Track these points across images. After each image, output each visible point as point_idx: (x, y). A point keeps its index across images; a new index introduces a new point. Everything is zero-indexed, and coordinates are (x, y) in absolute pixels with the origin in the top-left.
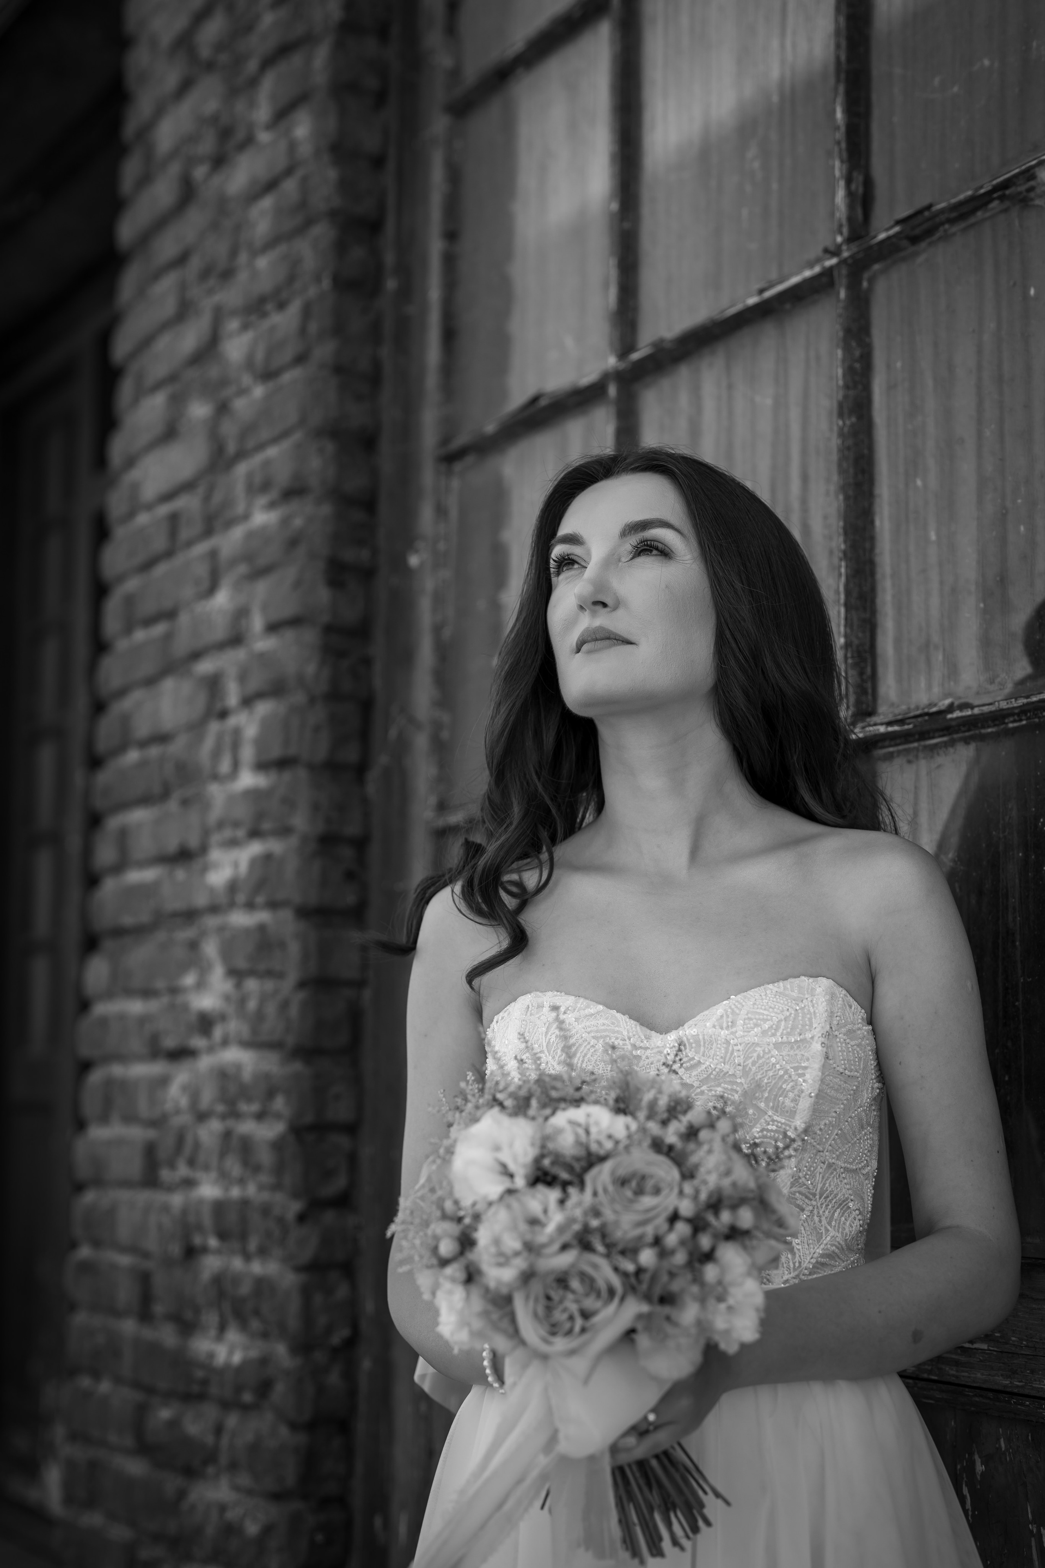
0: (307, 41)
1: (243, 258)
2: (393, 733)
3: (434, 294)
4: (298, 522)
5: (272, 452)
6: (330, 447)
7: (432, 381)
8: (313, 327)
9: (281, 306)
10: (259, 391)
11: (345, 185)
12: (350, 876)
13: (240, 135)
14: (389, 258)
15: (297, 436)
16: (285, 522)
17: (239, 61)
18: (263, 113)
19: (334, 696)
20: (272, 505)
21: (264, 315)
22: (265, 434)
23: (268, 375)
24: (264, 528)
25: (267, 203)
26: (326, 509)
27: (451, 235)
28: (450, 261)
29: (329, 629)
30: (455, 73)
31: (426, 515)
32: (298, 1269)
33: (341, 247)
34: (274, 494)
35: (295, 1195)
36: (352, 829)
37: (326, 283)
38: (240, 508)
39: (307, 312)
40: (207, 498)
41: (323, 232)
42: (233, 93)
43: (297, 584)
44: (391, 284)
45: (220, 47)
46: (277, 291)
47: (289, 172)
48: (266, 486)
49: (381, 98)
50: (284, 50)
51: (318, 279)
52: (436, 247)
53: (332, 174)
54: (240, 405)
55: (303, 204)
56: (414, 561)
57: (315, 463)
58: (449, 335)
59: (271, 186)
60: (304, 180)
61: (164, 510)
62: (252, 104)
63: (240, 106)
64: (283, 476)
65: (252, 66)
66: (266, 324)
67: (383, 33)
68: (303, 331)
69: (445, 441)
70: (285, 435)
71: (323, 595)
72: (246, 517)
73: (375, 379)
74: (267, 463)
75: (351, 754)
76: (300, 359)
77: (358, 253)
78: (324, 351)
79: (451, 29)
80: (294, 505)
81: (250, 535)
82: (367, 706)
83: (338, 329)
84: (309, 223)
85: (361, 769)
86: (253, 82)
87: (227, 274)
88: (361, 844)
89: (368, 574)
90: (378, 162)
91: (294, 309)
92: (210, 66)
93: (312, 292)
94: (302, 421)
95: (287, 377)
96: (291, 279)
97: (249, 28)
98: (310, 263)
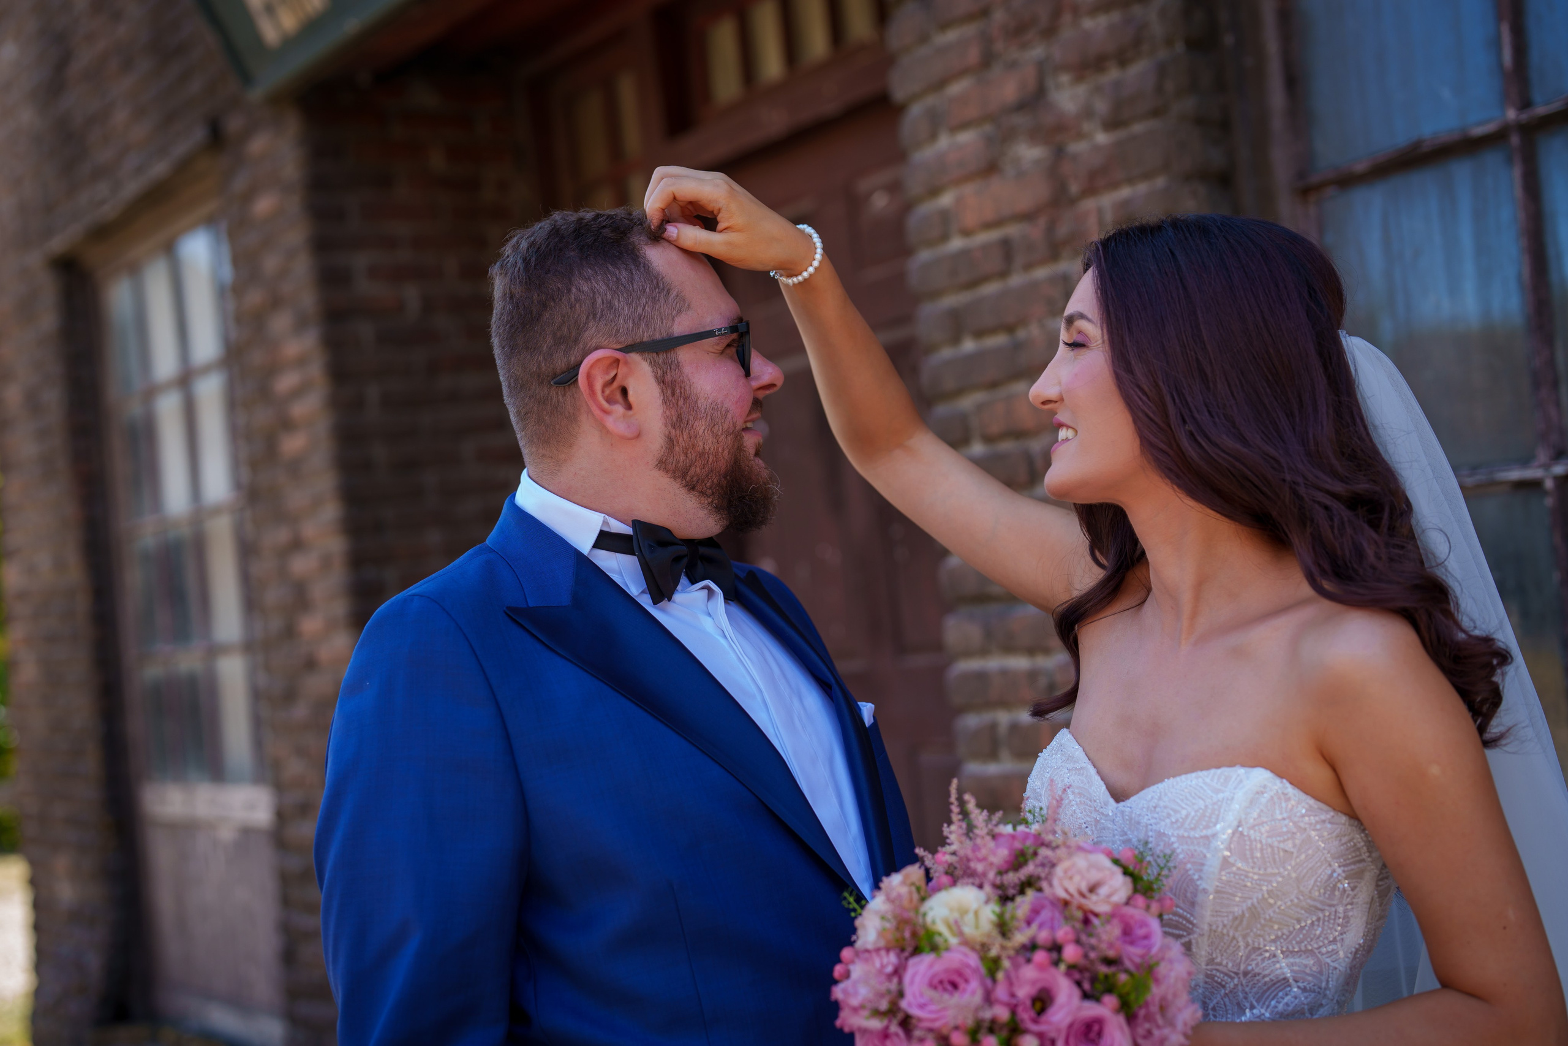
1: (1067, 18)
3: (1272, 46)
5: (1130, 191)
7: (1278, 123)
8: (1170, 85)
9: (1124, 64)
10: (1102, 138)
14: (1223, 16)
15: (1161, 180)
21: (1102, 70)
22: (1121, 176)
23: (1113, 123)
33: (1187, 12)
37: (1179, 47)
39: (1162, 70)
40: (1051, 228)
44: (1229, 39)
46: (1121, 49)
51: (1169, 42)
54: (1077, 147)
57: (1190, 200)
61: (993, 235)
66: (1105, 78)
68: (1159, 89)
69: (1300, 176)
70: (1145, 177)
73: (1225, 125)
74: (1127, 201)
76: (1156, 113)
77: (1199, 16)
78: (1188, 104)
83: (1195, 87)
87: (1050, 32)
91: (1144, 67)
93: (1163, 54)
94: (1167, 165)
95: (1139, 127)
96: (1137, 42)
98: (1157, 29)
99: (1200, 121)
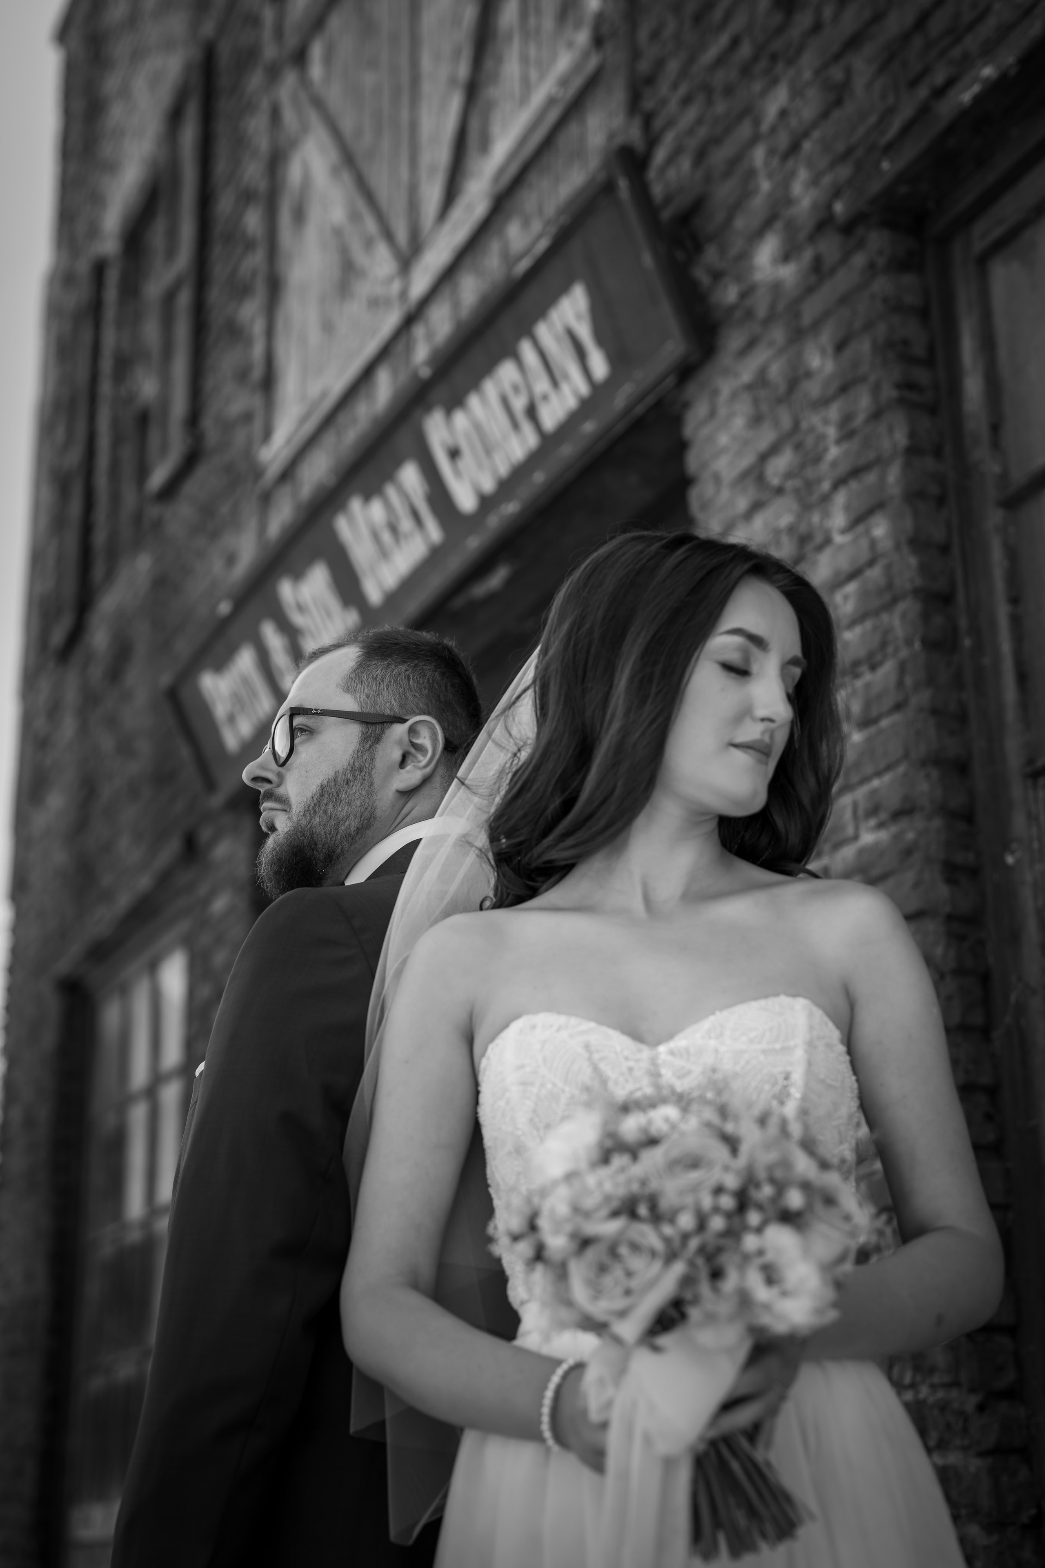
0: (880, 462)
2: (1013, 998)
4: (910, 836)
5: (876, 783)
6: (935, 773)
7: (1011, 715)
8: (909, 681)
9: (873, 668)
10: (857, 737)
11: (924, 569)
12: (989, 1117)
13: (819, 539)
14: (963, 622)
15: (901, 769)
16: (897, 837)
17: (810, 485)
18: (838, 519)
19: (959, 972)
20: (881, 826)
21: (857, 676)
22: (869, 769)
23: (865, 723)
24: (877, 844)
25: (851, 588)
26: (937, 823)
27: (1014, 600)
28: (1016, 621)
29: (950, 918)
30: (1004, 477)
31: (1019, 822)
32: (981, 1454)
33: (926, 617)
34: (883, 816)
35: (972, 1390)
36: (985, 1079)
37: (917, 645)
38: (850, 831)
39: (902, 668)
41: (909, 606)
42: (806, 507)
43: (916, 885)
44: (967, 642)
45: (789, 475)
46: (871, 655)
47: (871, 563)
48: (874, 810)
49: (941, 501)
50: (856, 472)
51: (909, 642)
52: (1003, 612)
53: (913, 561)
55: (890, 586)
56: (1010, 860)
57: (924, 787)
58: (1022, 678)
59: (854, 574)
60: (888, 568)
62: (826, 514)
63: (816, 518)
64: (894, 801)
65: (826, 486)
66: (859, 683)
67: (938, 453)
68: (900, 683)
69: (1030, 761)
70: (889, 768)
71: (943, 891)
72: (856, 837)
73: (962, 718)
74: (874, 792)
75: (977, 1018)
76: (898, 707)
77: (938, 620)
78: (924, 697)
79: (996, 444)
80: (904, 823)
81: (861, 852)
82: (985, 979)
83: (931, 680)
84: (895, 600)
85: (986, 1032)
86: (826, 499)
88: (993, 1092)
89: (974, 872)
90: (945, 549)
91: (888, 668)
92: (779, 491)
93: (904, 653)
94: (906, 755)
95: (884, 723)
96: (883, 645)
97: (817, 459)
98: (899, 631)
99: (935, 712)
